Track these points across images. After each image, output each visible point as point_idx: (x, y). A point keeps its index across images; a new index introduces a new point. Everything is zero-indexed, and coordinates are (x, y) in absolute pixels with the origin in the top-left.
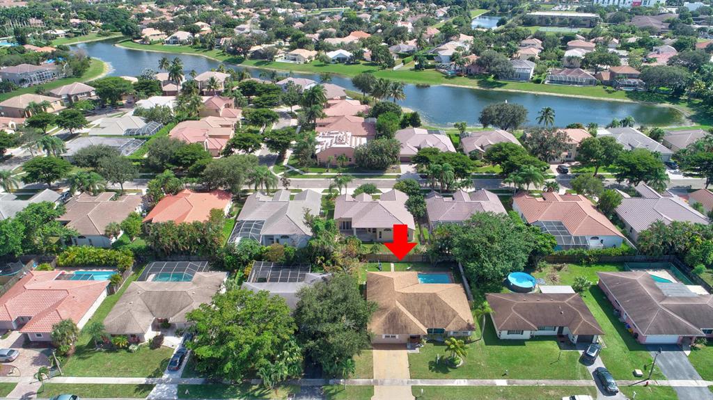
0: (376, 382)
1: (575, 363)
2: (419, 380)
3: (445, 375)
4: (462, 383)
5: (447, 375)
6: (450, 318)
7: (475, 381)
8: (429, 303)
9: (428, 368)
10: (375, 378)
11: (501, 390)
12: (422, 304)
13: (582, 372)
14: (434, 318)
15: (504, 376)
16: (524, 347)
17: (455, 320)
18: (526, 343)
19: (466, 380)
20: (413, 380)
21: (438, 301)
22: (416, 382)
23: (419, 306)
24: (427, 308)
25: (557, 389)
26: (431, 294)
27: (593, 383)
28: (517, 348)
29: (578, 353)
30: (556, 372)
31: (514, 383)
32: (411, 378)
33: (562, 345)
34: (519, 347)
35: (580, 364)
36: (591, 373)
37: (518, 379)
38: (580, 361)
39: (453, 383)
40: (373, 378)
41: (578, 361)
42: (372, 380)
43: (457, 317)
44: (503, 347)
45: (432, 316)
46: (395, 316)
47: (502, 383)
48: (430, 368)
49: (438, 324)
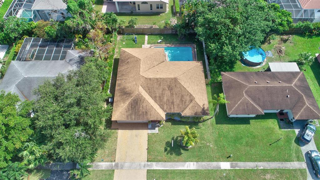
0: (117, 165)
1: (291, 143)
2: (154, 163)
3: (178, 157)
4: (191, 166)
5: (180, 157)
6: (187, 103)
7: (203, 163)
8: (170, 88)
9: (163, 149)
10: (116, 162)
11: (225, 174)
12: (164, 89)
13: (296, 154)
14: (173, 103)
15: (228, 158)
16: (248, 126)
17: (191, 105)
18: (251, 121)
19: (195, 163)
20: (149, 163)
21: (178, 86)
22: (152, 166)
23: (160, 91)
24: (168, 93)
25: (273, 173)
26: (172, 79)
27: (304, 165)
28: (242, 127)
29: (294, 132)
30: (273, 154)
31: (236, 166)
32: (148, 161)
33: (282, 123)
34: (245, 126)
35: (295, 145)
36: (304, 154)
37: (240, 161)
38: (295, 141)
39: (184, 166)
40: (115, 161)
41: (293, 141)
42: (114, 163)
43: (193, 102)
44: (230, 126)
45: (171, 101)
46: (137, 103)
47: (225, 165)
48: (166, 150)
49: (176, 109)
